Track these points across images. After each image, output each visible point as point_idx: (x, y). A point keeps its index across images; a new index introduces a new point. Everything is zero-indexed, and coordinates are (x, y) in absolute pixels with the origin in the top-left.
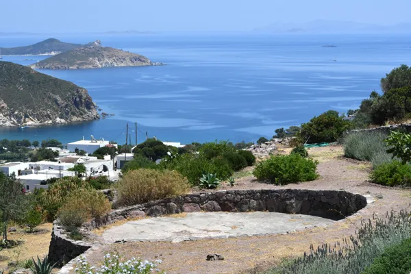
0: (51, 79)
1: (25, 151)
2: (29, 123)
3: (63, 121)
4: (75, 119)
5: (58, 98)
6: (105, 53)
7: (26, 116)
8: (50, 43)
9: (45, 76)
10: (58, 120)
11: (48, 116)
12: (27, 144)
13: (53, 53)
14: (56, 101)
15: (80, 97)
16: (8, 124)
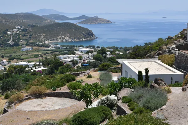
0: (82, 27)
1: (73, 48)
2: (76, 40)
3: (85, 39)
4: (88, 39)
5: (84, 33)
6: (98, 20)
7: (75, 38)
8: (83, 17)
9: (80, 27)
10: (84, 39)
11: (81, 38)
12: (74, 46)
13: (84, 19)
14: (83, 34)
15: (90, 33)
16: (69, 40)
